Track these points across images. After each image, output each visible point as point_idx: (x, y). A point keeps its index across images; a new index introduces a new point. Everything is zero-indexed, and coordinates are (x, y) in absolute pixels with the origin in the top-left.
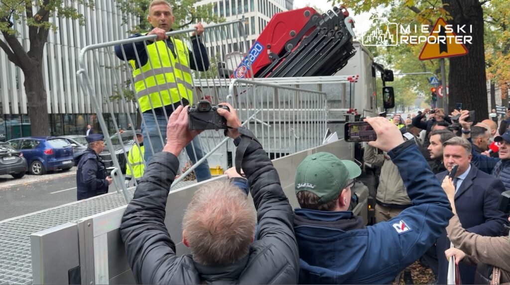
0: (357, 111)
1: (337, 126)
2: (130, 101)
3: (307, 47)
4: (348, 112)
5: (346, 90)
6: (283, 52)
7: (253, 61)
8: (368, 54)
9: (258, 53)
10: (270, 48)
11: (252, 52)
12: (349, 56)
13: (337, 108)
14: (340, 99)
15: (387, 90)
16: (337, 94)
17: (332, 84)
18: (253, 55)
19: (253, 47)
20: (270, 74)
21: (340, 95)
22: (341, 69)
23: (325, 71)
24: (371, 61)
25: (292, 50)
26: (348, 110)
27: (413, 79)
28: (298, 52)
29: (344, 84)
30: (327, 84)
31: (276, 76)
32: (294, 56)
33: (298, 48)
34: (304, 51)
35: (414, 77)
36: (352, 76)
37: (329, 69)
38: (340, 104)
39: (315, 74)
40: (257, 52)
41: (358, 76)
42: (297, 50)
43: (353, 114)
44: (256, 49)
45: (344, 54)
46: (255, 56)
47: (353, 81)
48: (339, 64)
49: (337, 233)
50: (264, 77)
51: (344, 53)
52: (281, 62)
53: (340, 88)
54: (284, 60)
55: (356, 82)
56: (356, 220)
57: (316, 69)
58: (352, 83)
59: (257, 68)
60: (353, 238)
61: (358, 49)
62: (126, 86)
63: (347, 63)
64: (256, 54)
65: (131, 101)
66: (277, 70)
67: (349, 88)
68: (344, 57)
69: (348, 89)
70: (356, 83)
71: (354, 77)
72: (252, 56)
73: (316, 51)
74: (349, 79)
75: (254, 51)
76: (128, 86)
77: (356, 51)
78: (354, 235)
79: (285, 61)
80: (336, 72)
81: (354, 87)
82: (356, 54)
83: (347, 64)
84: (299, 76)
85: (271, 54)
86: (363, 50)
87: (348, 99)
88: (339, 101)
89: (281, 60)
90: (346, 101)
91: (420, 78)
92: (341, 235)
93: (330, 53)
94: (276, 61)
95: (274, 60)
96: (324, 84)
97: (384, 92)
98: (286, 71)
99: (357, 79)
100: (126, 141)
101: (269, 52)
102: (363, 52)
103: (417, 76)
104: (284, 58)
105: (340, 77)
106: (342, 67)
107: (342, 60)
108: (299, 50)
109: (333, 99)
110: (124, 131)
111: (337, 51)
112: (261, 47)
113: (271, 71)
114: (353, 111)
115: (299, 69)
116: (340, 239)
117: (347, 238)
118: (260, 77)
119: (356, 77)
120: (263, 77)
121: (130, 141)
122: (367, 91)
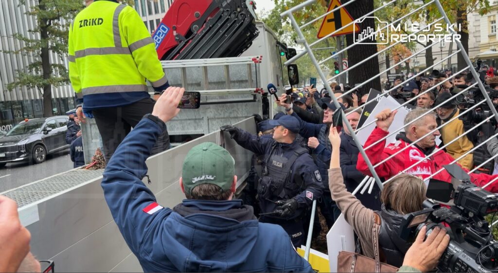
0: (263, 90)
1: (247, 104)
2: (34, 87)
3: (212, 29)
4: (255, 92)
5: (252, 71)
6: (189, 34)
7: (159, 43)
8: (272, 34)
9: (164, 35)
10: (176, 30)
11: (157, 33)
12: (253, 36)
13: (245, 88)
14: (247, 79)
15: (291, 68)
16: (244, 75)
17: (239, 65)
18: (159, 36)
19: (158, 29)
20: (177, 56)
21: (247, 75)
22: (246, 49)
23: (230, 52)
24: (275, 41)
25: (197, 31)
26: (255, 89)
27: (318, 54)
28: (203, 34)
29: (250, 65)
30: (234, 65)
31: (184, 58)
32: (200, 37)
33: (204, 29)
34: (209, 32)
35: (319, 52)
36: (256, 57)
37: (235, 50)
38: (247, 83)
39: (222, 56)
40: (163, 33)
41: (261, 57)
42: (202, 32)
43: (259, 93)
44: (161, 31)
45: (248, 35)
46: (161, 38)
47: (257, 62)
48: (244, 44)
49: (232, 223)
50: (172, 59)
51: (248, 33)
52: (188, 44)
53: (246, 69)
54: (191, 41)
55: (260, 62)
56: (247, 210)
57: (222, 50)
58: (257, 64)
59: (164, 49)
60: (245, 228)
61: (261, 30)
62: (29, 71)
63: (251, 43)
64: (162, 36)
65: (36, 86)
66: (184, 51)
67: (255, 68)
68: (249, 38)
69: (253, 69)
70: (260, 64)
71: (258, 57)
72: (158, 38)
73: (221, 32)
74: (254, 60)
75: (160, 33)
76: (30, 71)
77: (259, 32)
78: (246, 225)
79: (192, 43)
80: (242, 52)
81: (259, 67)
82: (259, 34)
83: (252, 46)
84: (207, 58)
85: (177, 36)
86: (266, 30)
87: (254, 79)
88: (246, 81)
89: (187, 42)
90: (253, 81)
91: (324, 53)
92: (236, 226)
93: (235, 34)
94: (183, 43)
95: (180, 42)
96: (230, 65)
97: (289, 70)
98: (193, 53)
99: (260, 59)
100: (33, 130)
101: (175, 33)
102: (266, 32)
103: (322, 51)
104: (191, 39)
105: (246, 57)
106: (247, 48)
107: (246, 40)
108: (204, 32)
109: (241, 79)
110: (29, 120)
111: (241, 32)
112: (167, 29)
113: (178, 52)
114: (259, 90)
115: (206, 51)
116: (234, 229)
117: (240, 228)
118: (167, 60)
119: (260, 57)
120: (170, 60)
121: (37, 130)
122: (273, 70)
